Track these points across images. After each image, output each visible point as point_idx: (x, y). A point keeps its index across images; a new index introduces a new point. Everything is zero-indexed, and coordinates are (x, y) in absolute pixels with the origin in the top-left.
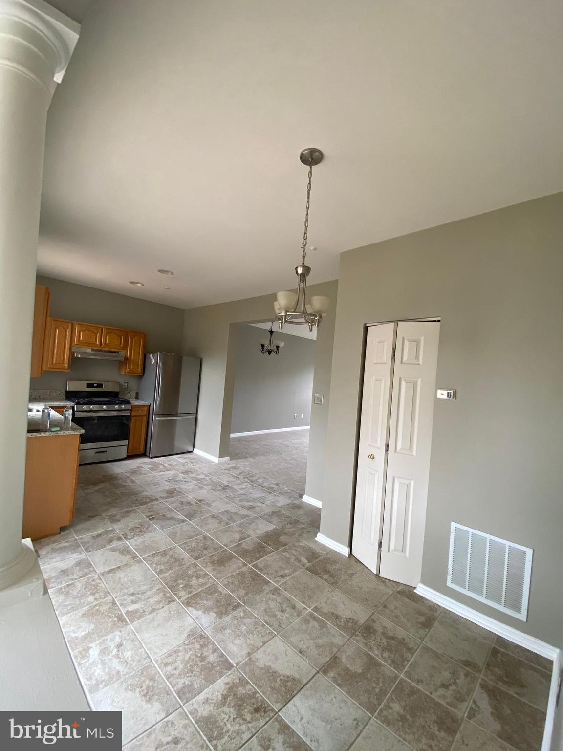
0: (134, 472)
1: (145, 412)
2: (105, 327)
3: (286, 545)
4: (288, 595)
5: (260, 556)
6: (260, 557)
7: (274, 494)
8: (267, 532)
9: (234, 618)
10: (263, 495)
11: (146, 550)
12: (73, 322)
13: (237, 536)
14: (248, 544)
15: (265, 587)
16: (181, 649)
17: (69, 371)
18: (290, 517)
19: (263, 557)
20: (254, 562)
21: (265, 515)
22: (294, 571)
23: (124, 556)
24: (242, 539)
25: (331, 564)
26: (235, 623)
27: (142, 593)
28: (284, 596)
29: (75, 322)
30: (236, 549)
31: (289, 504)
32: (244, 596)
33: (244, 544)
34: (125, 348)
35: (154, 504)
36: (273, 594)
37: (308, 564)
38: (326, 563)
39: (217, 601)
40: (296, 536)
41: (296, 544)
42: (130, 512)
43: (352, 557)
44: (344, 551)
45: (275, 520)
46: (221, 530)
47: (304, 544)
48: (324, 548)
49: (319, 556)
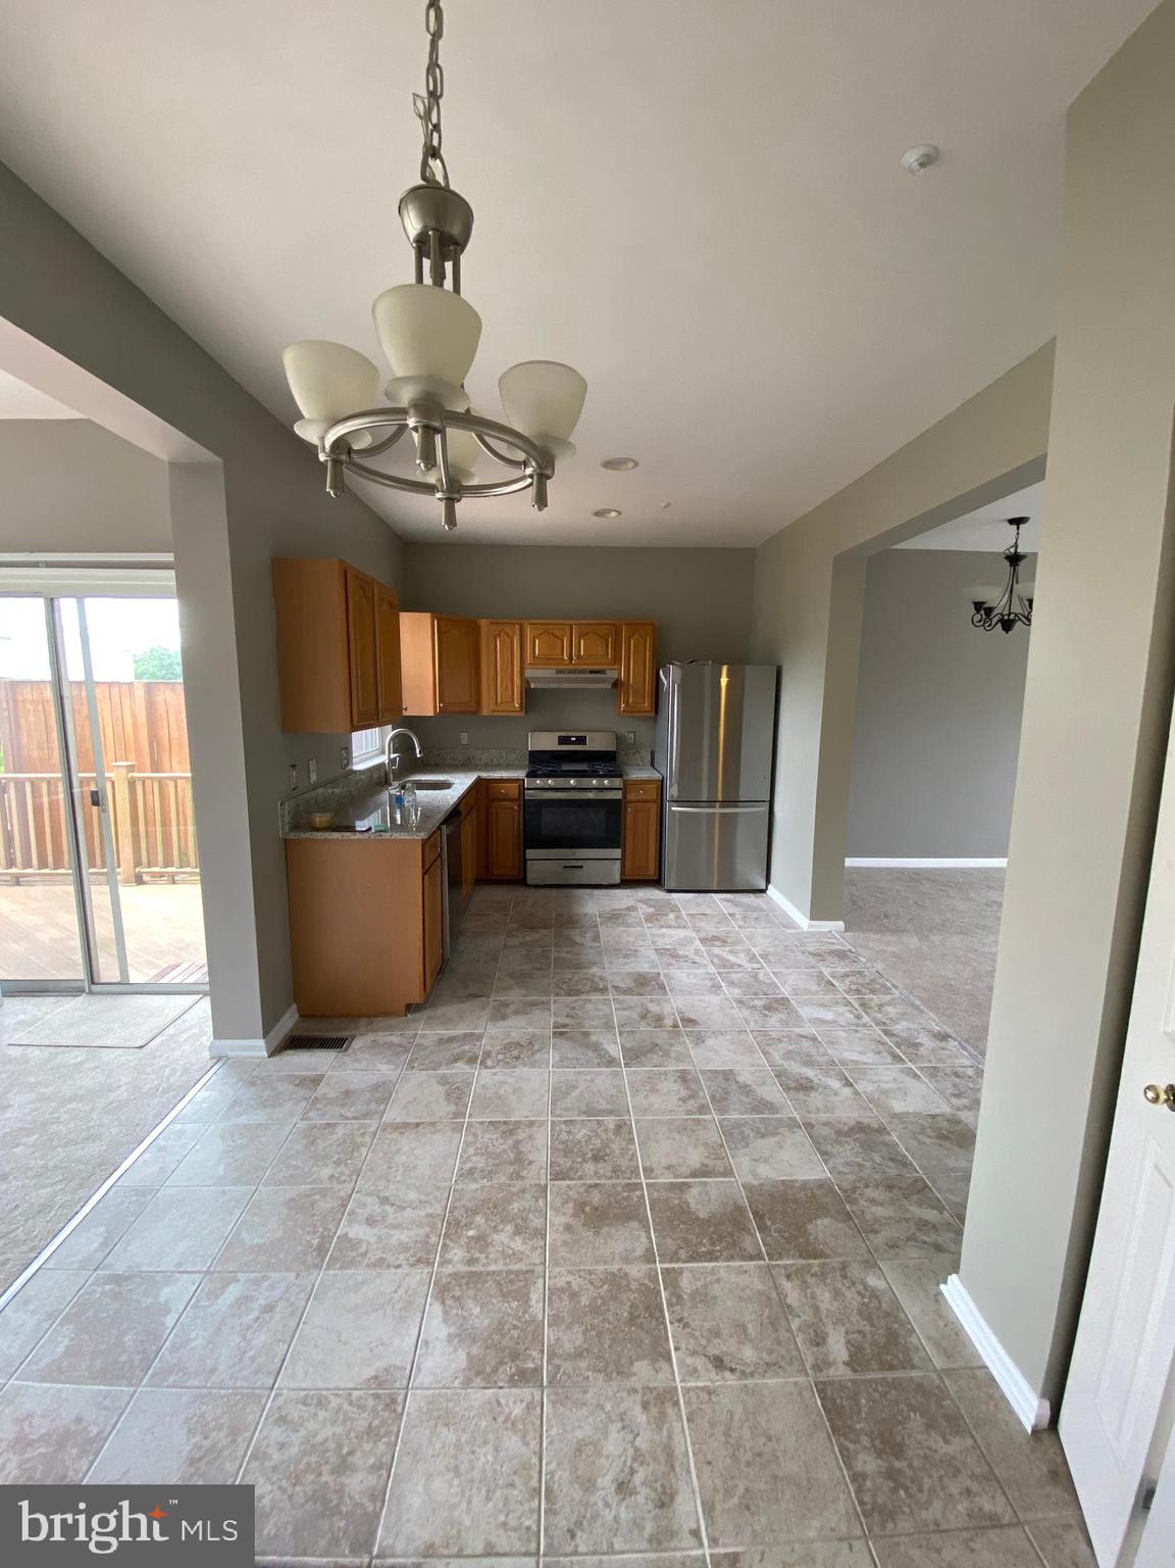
0: (615, 917)
1: (653, 795)
2: (576, 622)
3: (816, 1255)
4: (684, 1441)
5: (710, 1252)
6: (711, 1256)
7: (910, 1065)
8: (788, 1184)
9: (494, 1409)
10: (869, 1058)
11: (487, 1108)
12: (522, 622)
13: (695, 1157)
14: (703, 1199)
15: (642, 1367)
16: (335, 1402)
17: (522, 714)
18: (905, 1164)
19: (716, 1260)
20: (678, 1260)
21: (826, 1124)
22: (770, 1367)
23: (446, 1103)
24: (704, 1172)
25: (931, 1425)
26: (484, 1424)
27: (399, 1207)
28: (670, 1437)
29: (526, 622)
30: (664, 1194)
31: (934, 1116)
32: (568, 1357)
33: (694, 1191)
34: (616, 660)
35: (590, 1000)
36: (645, 1406)
37: (840, 1372)
38: (911, 1408)
39: (500, 1329)
40: (879, 1240)
41: (855, 1271)
42: (534, 1004)
43: (1047, 1439)
44: (1028, 1408)
45: (847, 1153)
46: (671, 1122)
47: (880, 1284)
48: (953, 1338)
49: (908, 1364)
